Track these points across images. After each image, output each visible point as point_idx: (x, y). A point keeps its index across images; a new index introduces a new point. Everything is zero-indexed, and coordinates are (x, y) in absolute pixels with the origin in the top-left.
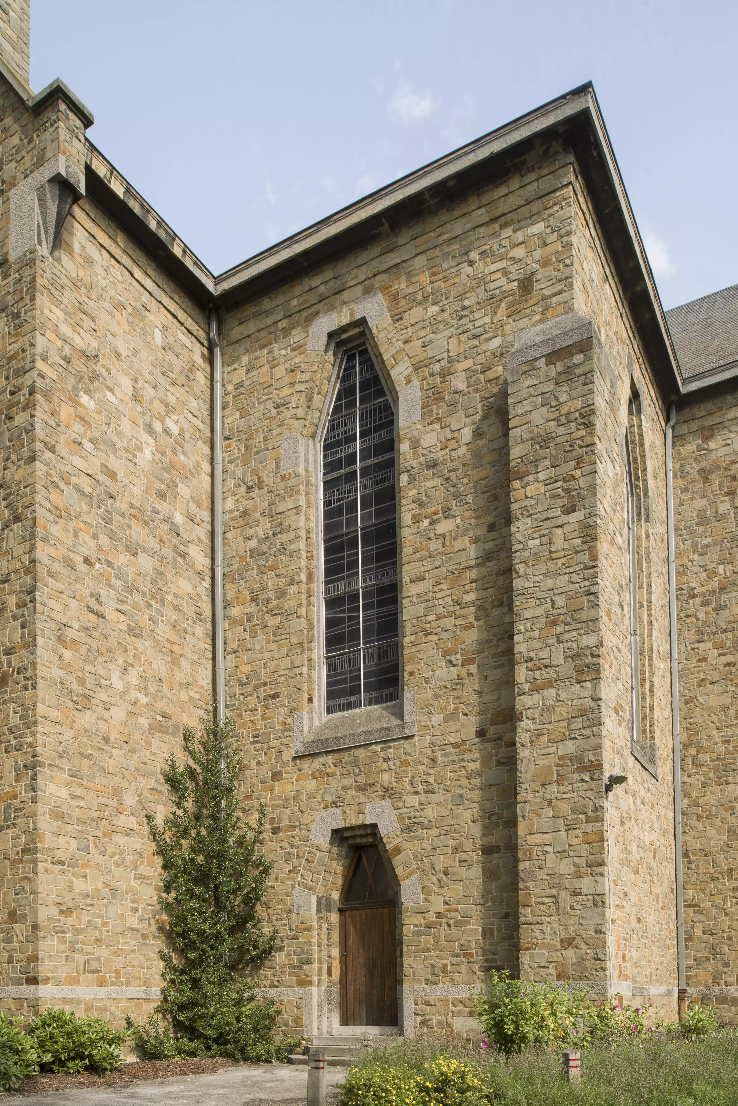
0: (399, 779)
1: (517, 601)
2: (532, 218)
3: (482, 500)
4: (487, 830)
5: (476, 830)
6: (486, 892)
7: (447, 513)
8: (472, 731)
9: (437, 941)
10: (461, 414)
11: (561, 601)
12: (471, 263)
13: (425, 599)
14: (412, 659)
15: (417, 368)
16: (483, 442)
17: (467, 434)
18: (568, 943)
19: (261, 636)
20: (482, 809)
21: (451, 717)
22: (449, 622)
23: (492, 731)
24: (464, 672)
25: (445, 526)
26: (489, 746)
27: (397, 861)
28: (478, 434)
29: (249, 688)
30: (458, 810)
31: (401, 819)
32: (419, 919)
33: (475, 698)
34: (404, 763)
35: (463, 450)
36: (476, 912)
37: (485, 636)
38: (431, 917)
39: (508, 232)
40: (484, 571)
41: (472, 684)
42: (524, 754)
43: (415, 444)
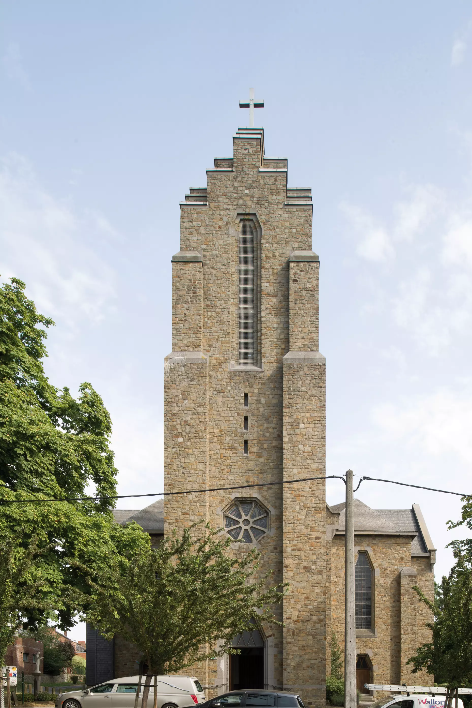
0: (373, 646)
1: (401, 618)
2: (404, 547)
3: (392, 596)
4: (392, 658)
5: (389, 657)
6: (391, 669)
7: (385, 596)
8: (389, 639)
9: (381, 677)
10: (388, 578)
11: (410, 620)
12: (391, 550)
13: (379, 611)
14: (377, 623)
15: (379, 565)
16: (392, 585)
17: (390, 582)
18: (410, 679)
19: (339, 610)
20: (391, 654)
21: (385, 635)
22: (385, 617)
23: (393, 640)
24: (388, 627)
25: (384, 599)
26: (392, 642)
27: (373, 662)
28: (392, 583)
29: (336, 621)
30: (386, 653)
31: (374, 653)
32: (377, 673)
33: (390, 633)
34: (374, 642)
35: (389, 585)
36: (389, 672)
37: (392, 621)
38: (380, 673)
39: (399, 547)
40: (392, 609)
41: (389, 630)
42: (402, 645)
43: (379, 581)
